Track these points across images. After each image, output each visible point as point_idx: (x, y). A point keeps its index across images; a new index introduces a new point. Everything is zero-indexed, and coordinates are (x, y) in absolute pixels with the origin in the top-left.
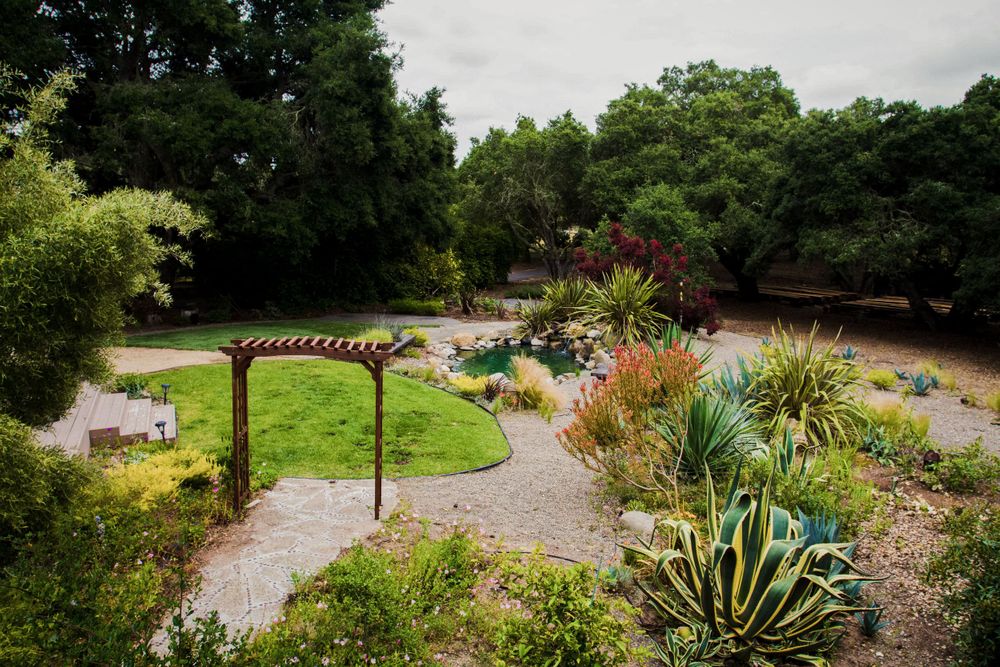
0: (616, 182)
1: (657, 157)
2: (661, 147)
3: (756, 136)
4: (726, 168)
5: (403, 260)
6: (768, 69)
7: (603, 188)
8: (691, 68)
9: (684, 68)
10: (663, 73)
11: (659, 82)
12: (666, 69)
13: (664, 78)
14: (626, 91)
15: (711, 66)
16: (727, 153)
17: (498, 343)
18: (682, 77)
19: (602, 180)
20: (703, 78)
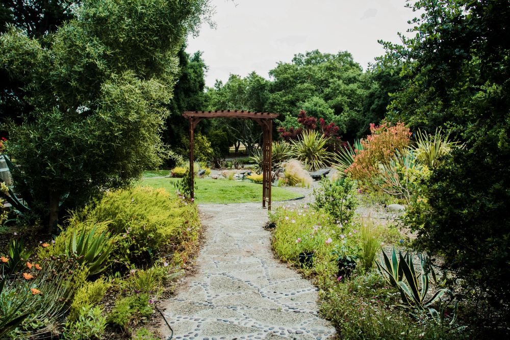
0: (285, 102)
1: (304, 89)
2: (306, 85)
3: (350, 78)
4: (340, 92)
5: (177, 146)
6: (346, 52)
7: (279, 105)
8: (308, 54)
9: (305, 54)
10: (294, 57)
11: (293, 61)
12: (295, 55)
13: (295, 59)
14: (277, 65)
15: (317, 52)
16: (339, 85)
17: (245, 174)
18: (304, 58)
19: (278, 101)
20: (314, 58)
